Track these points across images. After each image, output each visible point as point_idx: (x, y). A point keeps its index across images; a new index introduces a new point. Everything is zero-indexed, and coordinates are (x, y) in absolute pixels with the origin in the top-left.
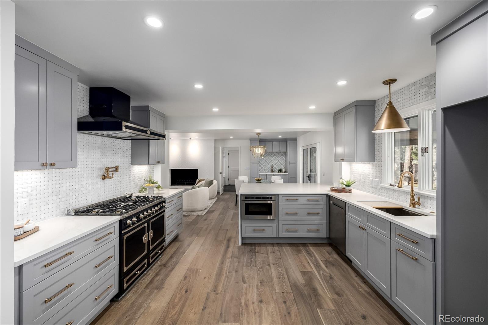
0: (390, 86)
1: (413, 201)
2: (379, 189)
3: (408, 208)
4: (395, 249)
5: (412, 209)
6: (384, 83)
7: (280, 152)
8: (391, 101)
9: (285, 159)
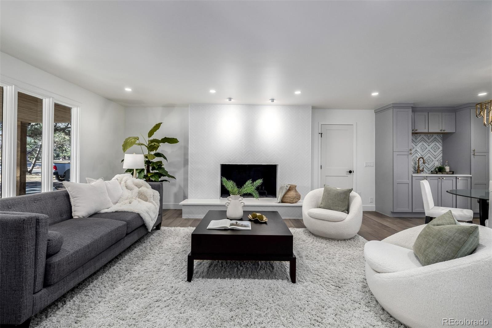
9: (441, 148)
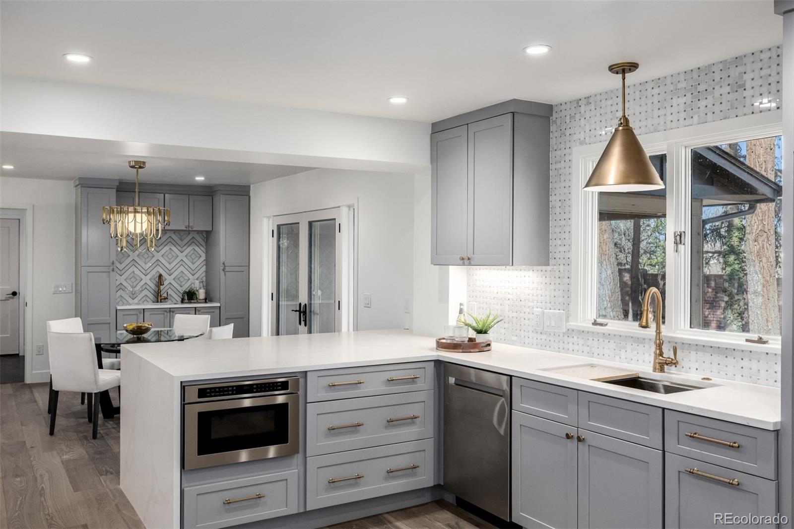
0: (624, 79)
1: (661, 358)
2: (561, 335)
3: (650, 374)
4: (677, 472)
5: (657, 376)
6: (612, 69)
7: (188, 232)
8: (627, 117)
9: (203, 257)
